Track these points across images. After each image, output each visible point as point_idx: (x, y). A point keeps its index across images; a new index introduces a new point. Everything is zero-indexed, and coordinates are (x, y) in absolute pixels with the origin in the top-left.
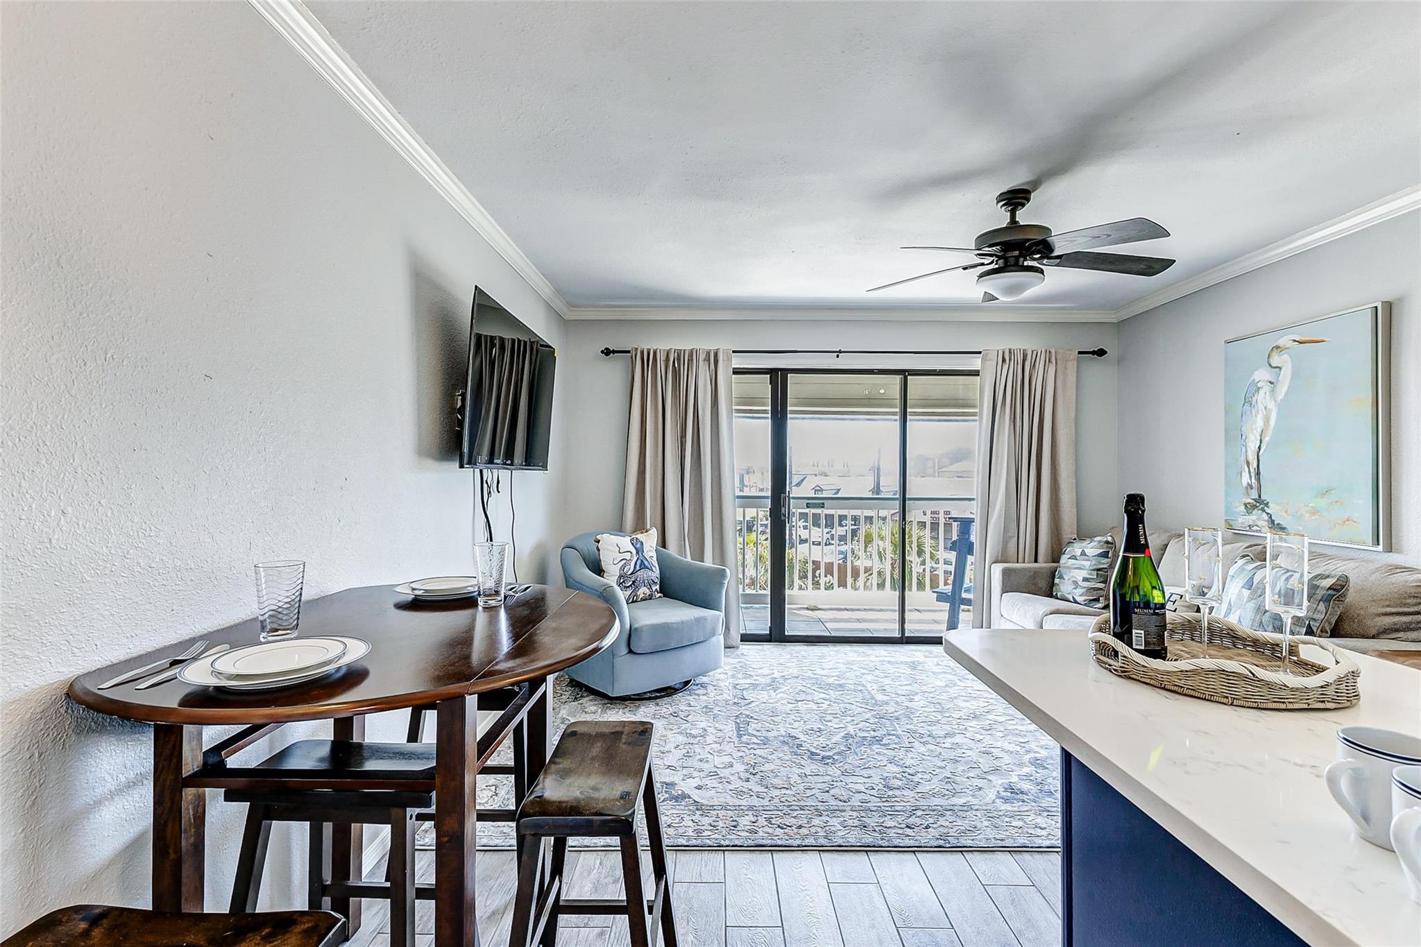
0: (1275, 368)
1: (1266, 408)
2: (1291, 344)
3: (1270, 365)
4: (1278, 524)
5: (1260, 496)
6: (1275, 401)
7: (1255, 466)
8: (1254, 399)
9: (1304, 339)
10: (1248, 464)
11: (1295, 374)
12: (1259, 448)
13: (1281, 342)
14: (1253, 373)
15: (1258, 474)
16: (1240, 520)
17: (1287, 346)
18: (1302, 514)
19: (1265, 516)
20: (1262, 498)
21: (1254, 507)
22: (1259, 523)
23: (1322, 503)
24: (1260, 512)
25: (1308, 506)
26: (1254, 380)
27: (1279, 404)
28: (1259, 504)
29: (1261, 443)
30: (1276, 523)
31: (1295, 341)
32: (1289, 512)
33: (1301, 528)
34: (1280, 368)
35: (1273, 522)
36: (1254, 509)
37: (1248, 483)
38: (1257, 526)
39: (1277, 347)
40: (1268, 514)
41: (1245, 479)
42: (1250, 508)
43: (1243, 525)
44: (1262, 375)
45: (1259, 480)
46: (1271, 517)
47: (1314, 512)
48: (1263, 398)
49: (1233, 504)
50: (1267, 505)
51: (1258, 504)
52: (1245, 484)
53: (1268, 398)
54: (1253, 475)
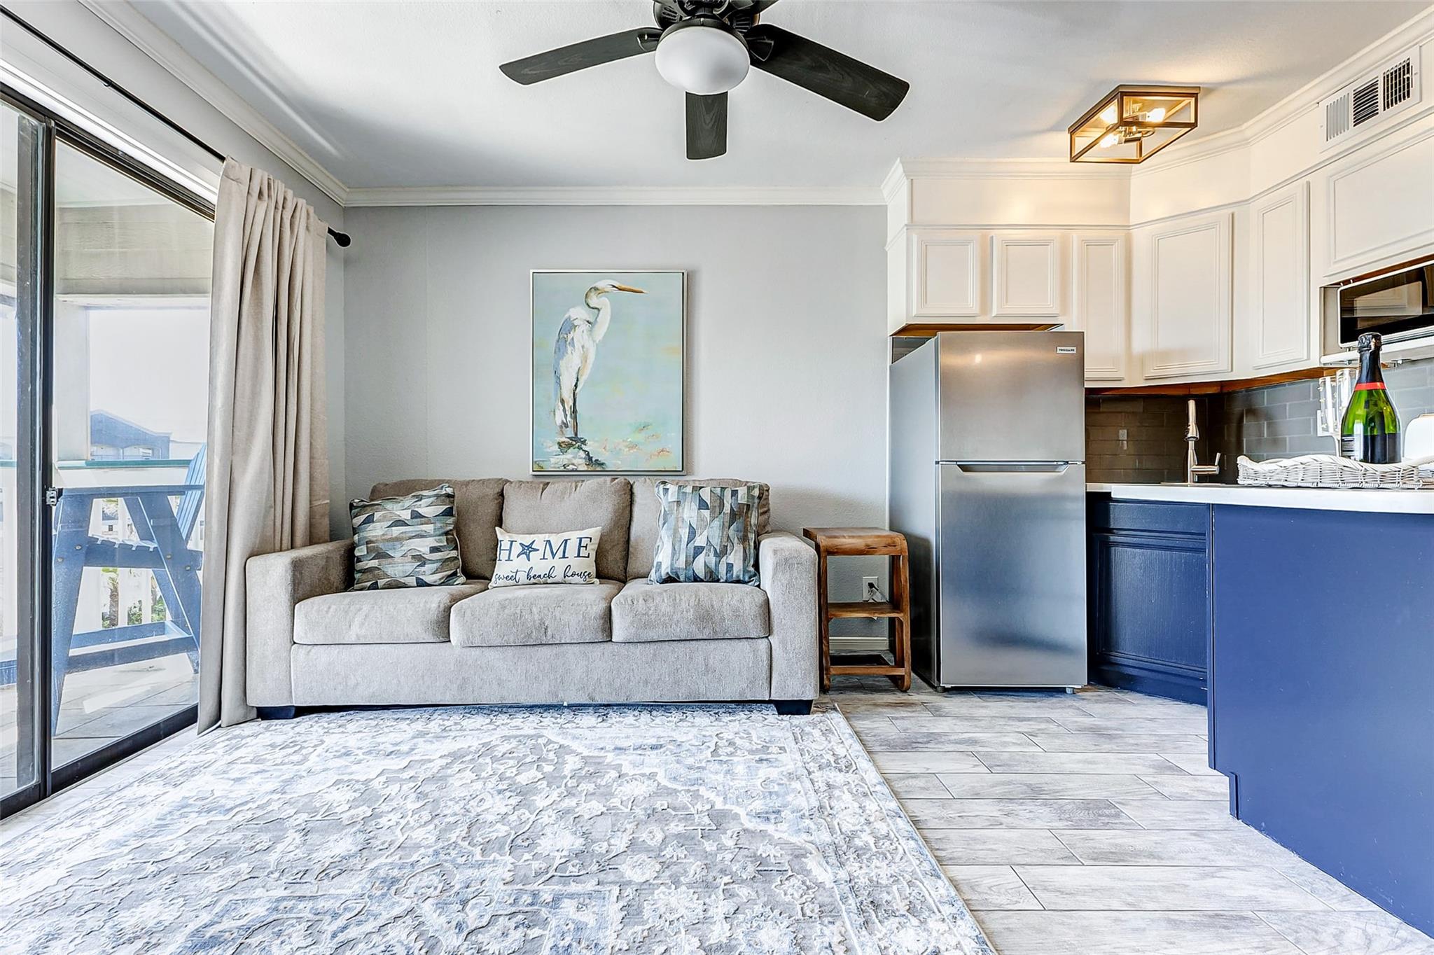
0: (593, 308)
1: (583, 347)
2: (610, 289)
3: (588, 305)
4: (596, 460)
5: (576, 434)
6: (594, 341)
7: (571, 403)
8: (570, 336)
9: (623, 286)
10: (563, 402)
11: (614, 318)
12: (576, 386)
13: (600, 285)
14: (568, 310)
15: (574, 412)
16: (553, 460)
17: (606, 290)
18: (620, 449)
19: (582, 454)
20: (579, 436)
21: (569, 446)
22: (575, 461)
23: (640, 437)
24: (577, 450)
25: (626, 441)
26: (569, 318)
27: (597, 345)
28: (576, 442)
29: (578, 380)
30: (594, 459)
31: (614, 286)
32: (607, 448)
33: (620, 462)
34: (599, 310)
35: (590, 459)
36: (570, 448)
37: (563, 422)
38: (573, 464)
39: (596, 289)
40: (585, 451)
41: (560, 417)
42: (564, 447)
43: (557, 466)
44: (579, 313)
45: (575, 418)
46: (588, 454)
47: (633, 446)
48: (579, 335)
49: (545, 444)
50: (584, 442)
51: (574, 443)
52: (559, 422)
53: (585, 336)
54: (568, 413)
